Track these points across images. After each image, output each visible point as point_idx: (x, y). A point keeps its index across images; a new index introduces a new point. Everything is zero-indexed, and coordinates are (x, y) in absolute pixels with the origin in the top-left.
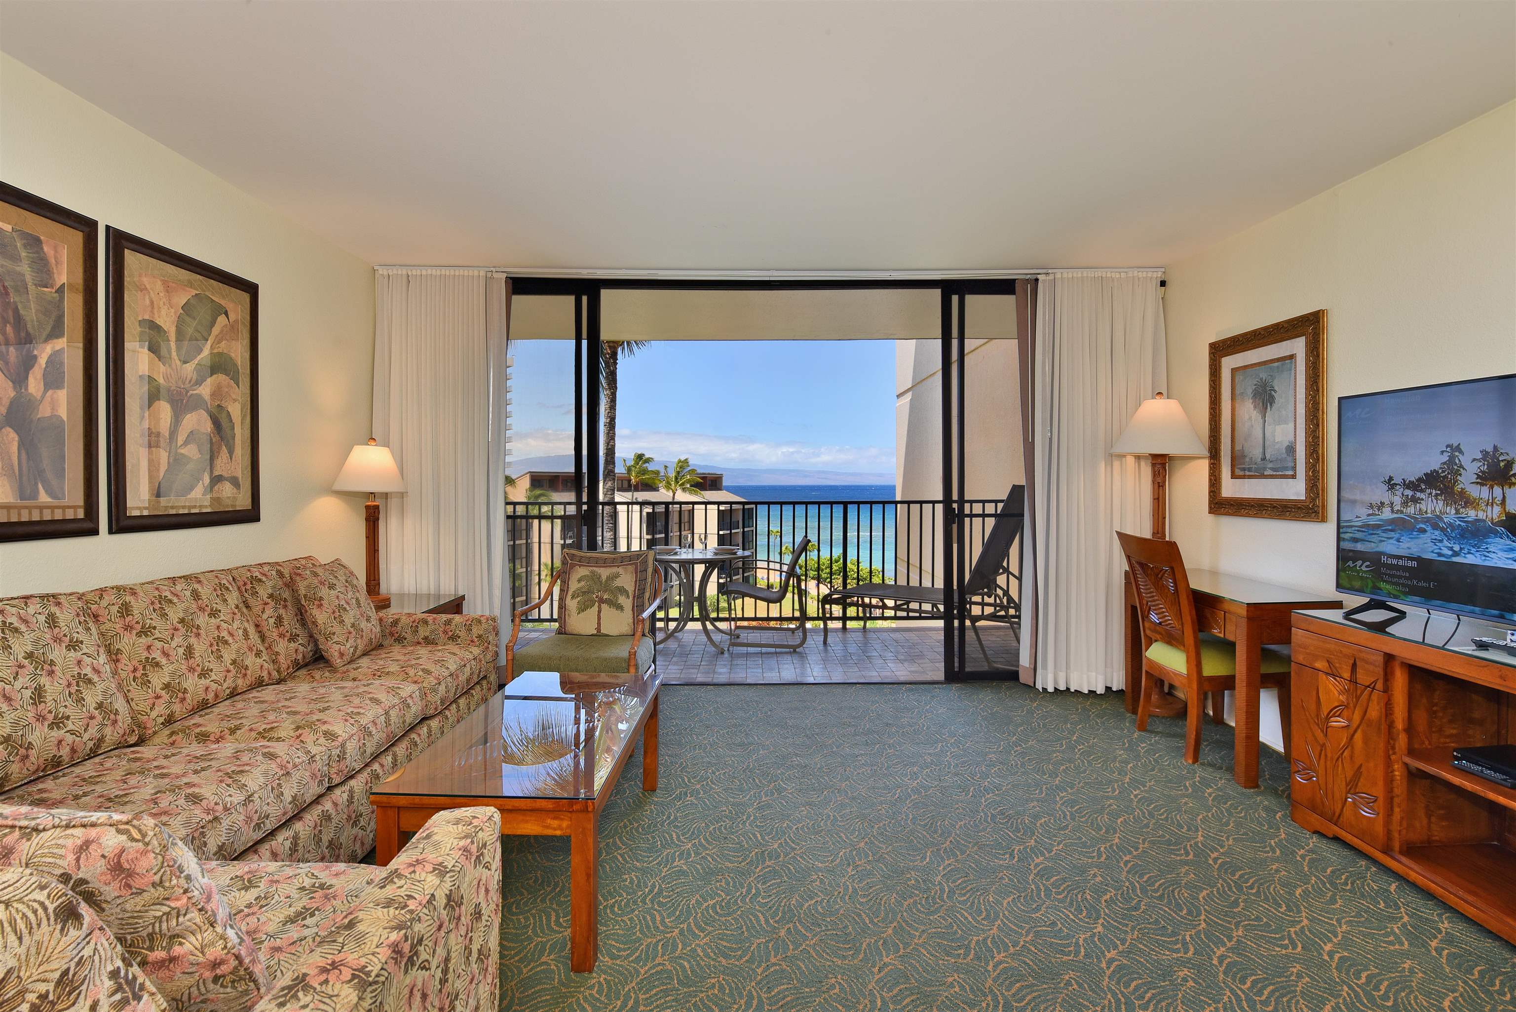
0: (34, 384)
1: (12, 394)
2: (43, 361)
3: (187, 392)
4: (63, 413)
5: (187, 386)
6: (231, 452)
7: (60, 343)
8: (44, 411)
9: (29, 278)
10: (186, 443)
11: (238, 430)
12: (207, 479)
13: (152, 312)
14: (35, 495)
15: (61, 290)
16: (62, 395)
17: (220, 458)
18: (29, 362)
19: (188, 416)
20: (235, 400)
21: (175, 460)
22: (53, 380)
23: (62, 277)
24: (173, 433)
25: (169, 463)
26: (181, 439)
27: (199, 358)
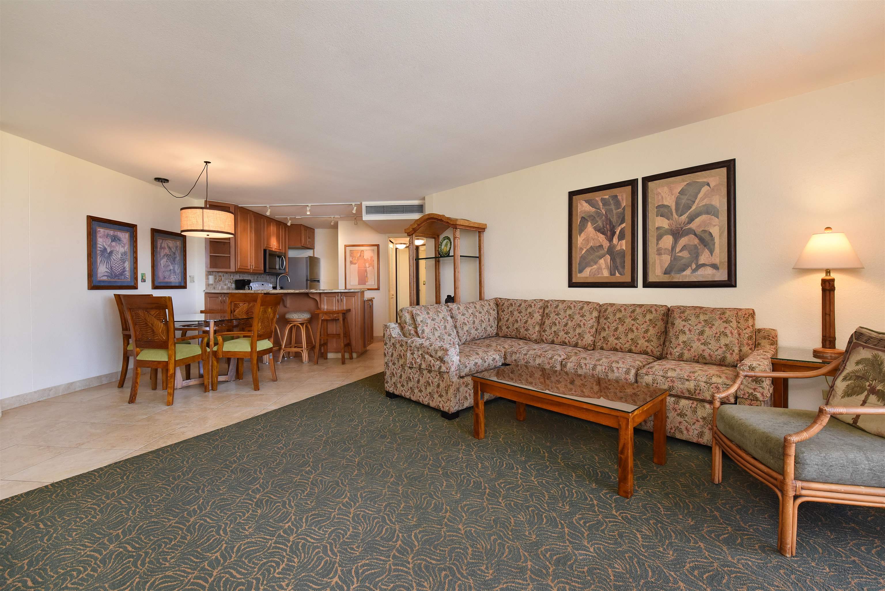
0: (615, 240)
1: (609, 245)
2: (618, 233)
3: (682, 228)
4: (624, 248)
5: (682, 225)
6: (711, 252)
7: (623, 225)
8: (618, 248)
9: (613, 209)
10: (681, 251)
11: (717, 240)
12: (694, 266)
13: (663, 201)
14: (614, 274)
15: (624, 209)
16: (624, 242)
17: (703, 256)
18: (613, 234)
19: (683, 239)
20: (715, 226)
21: (675, 259)
22: (621, 237)
23: (624, 204)
24: (673, 248)
25: (671, 260)
26: (678, 250)
27: (689, 212)
